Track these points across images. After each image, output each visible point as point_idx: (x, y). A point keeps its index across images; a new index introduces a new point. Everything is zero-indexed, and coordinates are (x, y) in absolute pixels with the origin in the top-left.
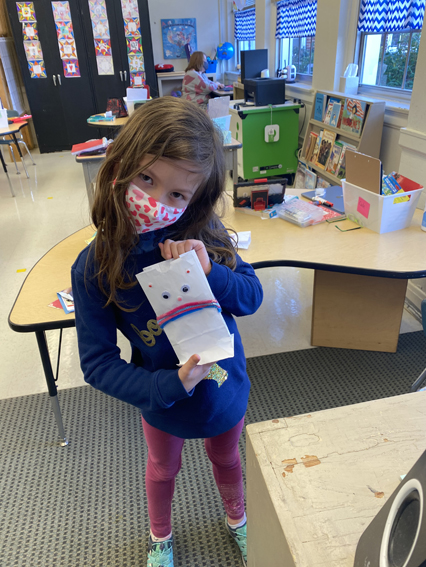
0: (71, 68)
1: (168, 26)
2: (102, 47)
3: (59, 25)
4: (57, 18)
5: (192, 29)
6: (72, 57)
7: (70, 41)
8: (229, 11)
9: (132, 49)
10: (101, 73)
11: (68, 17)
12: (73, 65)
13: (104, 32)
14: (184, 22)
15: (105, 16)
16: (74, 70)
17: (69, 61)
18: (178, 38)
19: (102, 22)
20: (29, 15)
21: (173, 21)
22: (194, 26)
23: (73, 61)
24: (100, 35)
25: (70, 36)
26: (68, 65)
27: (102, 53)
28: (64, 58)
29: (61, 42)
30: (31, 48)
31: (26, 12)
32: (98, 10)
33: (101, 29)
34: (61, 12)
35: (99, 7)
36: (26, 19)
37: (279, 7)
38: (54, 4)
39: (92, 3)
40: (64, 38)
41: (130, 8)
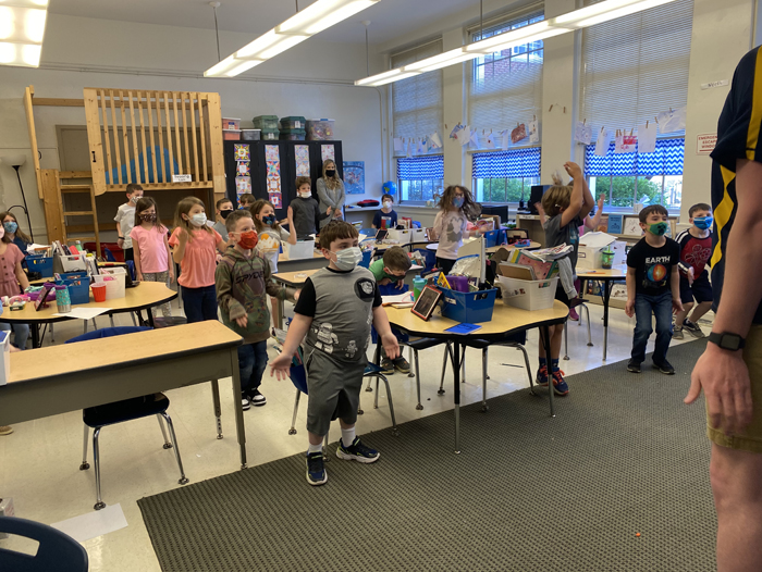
0: (275, 200)
3: (268, 164)
4: (268, 158)
5: (361, 170)
6: (277, 191)
7: (276, 178)
8: (391, 156)
11: (277, 158)
12: (277, 198)
13: (305, 169)
14: (355, 164)
15: (307, 158)
16: (277, 202)
17: (274, 195)
18: (349, 177)
19: (304, 163)
20: (244, 155)
22: (363, 168)
23: (277, 194)
25: (277, 173)
26: (273, 198)
28: (270, 192)
29: (269, 178)
30: (242, 182)
31: (242, 152)
32: (302, 153)
33: (303, 168)
34: (272, 153)
35: (303, 151)
36: (241, 158)
37: (475, 156)
38: (267, 147)
39: (297, 147)
40: (271, 175)
41: (327, 152)
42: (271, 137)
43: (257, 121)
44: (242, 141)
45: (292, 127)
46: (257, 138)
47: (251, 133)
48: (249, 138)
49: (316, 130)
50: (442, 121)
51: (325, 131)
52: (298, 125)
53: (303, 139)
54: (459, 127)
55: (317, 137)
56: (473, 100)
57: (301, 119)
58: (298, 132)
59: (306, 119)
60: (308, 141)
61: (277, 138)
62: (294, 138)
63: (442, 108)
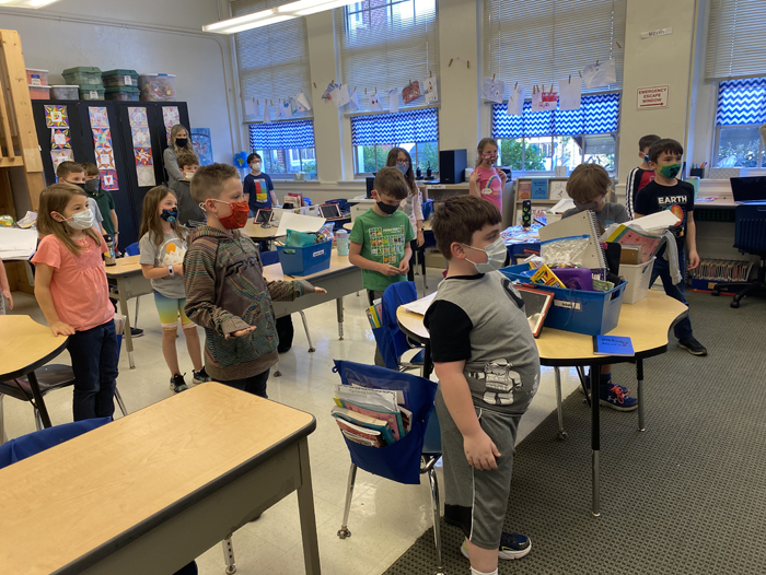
0: (108, 179)
2: (143, 156)
3: (95, 132)
4: (94, 124)
5: (207, 138)
6: (109, 168)
7: (107, 150)
10: (140, 184)
11: (106, 124)
12: (111, 177)
13: (144, 140)
14: (199, 133)
15: (145, 123)
16: (112, 182)
17: (107, 172)
19: (142, 130)
20: (60, 120)
23: (111, 172)
24: (140, 143)
25: (108, 144)
27: (142, 163)
29: (98, 150)
31: (56, 116)
32: (138, 117)
33: (141, 137)
34: (99, 118)
35: (139, 114)
36: (55, 124)
37: (354, 120)
38: (91, 109)
39: (131, 110)
40: (101, 146)
41: (171, 117)
42: (94, 96)
43: (69, 76)
44: (54, 101)
45: (120, 84)
46: (75, 97)
47: (65, 91)
48: (63, 97)
49: (153, 88)
50: (309, 79)
51: (163, 91)
52: (128, 81)
53: (136, 99)
54: (332, 86)
55: (155, 97)
56: (348, 54)
57: (133, 74)
58: (130, 90)
59: (139, 73)
60: (143, 102)
61: (103, 98)
62: (125, 98)
63: (307, 64)
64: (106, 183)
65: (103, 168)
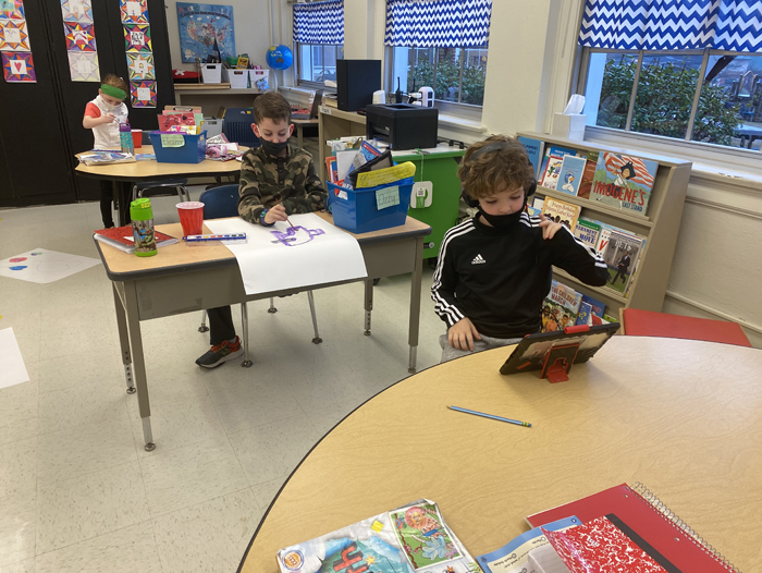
1: (188, 14)
2: (78, 35)
5: (226, 21)
6: (19, 49)
8: (283, 1)
9: (133, 43)
10: (75, 78)
12: (23, 62)
13: (82, 11)
14: (214, 11)
16: (24, 70)
17: (15, 55)
18: (204, 33)
21: (196, 6)
22: (230, 18)
23: (22, 55)
24: (75, 16)
26: (12, 62)
27: (77, 46)
28: (5, 50)
33: (77, 7)
64: (14, 71)
65: (9, 48)
